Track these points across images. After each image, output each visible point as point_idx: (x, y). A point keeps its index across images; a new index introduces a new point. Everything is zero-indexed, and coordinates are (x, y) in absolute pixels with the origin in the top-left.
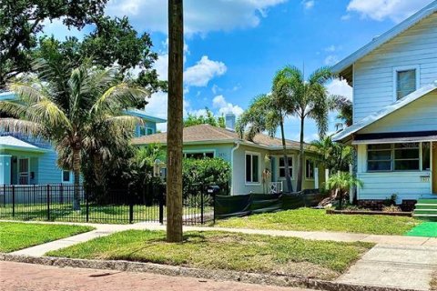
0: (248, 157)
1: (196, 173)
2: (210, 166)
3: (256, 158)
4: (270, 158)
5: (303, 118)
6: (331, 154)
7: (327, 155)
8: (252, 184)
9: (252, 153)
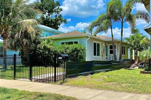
0: (95, 44)
1: (68, 51)
2: (75, 47)
3: (98, 45)
4: (105, 45)
5: (122, 23)
6: (134, 43)
7: (133, 44)
8: (96, 57)
9: (97, 42)
